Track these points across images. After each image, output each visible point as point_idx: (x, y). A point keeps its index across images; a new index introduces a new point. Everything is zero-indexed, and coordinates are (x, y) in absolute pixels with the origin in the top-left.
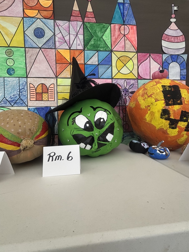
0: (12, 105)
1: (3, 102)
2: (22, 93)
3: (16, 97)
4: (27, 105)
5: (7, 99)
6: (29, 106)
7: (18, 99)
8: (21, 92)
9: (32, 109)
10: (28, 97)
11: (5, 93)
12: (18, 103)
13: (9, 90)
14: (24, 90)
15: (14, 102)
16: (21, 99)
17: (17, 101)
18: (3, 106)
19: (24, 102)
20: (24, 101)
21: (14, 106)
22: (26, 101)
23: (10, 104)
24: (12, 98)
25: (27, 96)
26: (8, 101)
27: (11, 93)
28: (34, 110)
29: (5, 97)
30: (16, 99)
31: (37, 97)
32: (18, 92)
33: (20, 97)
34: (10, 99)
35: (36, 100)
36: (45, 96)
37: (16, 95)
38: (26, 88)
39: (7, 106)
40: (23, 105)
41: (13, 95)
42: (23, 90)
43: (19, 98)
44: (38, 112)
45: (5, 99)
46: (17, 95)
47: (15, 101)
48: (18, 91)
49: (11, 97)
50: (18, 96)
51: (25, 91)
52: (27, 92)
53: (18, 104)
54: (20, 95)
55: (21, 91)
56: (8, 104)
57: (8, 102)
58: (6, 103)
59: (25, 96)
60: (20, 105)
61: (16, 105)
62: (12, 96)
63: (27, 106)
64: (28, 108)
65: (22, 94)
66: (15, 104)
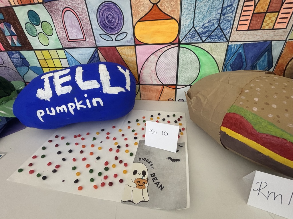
0: (202, 41)
1: (189, 35)
2: (226, 16)
3: (213, 24)
4: (228, 39)
5: (196, 29)
6: (231, 42)
7: (216, 29)
8: (224, 15)
9: (234, 47)
10: (234, 24)
11: (195, 18)
12: (214, 36)
13: (203, 11)
14: (231, 9)
15: (207, 35)
16: (221, 29)
17: (213, 32)
18: (188, 42)
19: (225, 34)
20: (225, 32)
21: (206, 41)
22: (229, 32)
23: (201, 38)
24: (205, 28)
25: (232, 22)
26: (198, 33)
27: (205, 17)
28: (237, 48)
29: (193, 27)
30: (212, 29)
31: (253, 22)
32: (218, 13)
33: (219, 25)
34: (202, 29)
35: (248, 30)
36: (270, 19)
37: (213, 21)
38: (235, 5)
39: (195, 42)
40: (221, 40)
41: (208, 23)
42: (229, 8)
43: (217, 26)
44: (244, 52)
45: (193, 29)
46: (215, 21)
47: (209, 33)
48: (220, 11)
49: (203, 25)
50: (217, 22)
51: (232, 12)
52: (234, 12)
53: (212, 39)
54: (220, 20)
55: (224, 12)
56: (197, 38)
57: (197, 35)
58: (193, 37)
59: (229, 21)
60: (217, 39)
61: (209, 40)
62: (206, 23)
63: (228, 41)
64: (228, 45)
65: (224, 19)
66: (209, 38)
